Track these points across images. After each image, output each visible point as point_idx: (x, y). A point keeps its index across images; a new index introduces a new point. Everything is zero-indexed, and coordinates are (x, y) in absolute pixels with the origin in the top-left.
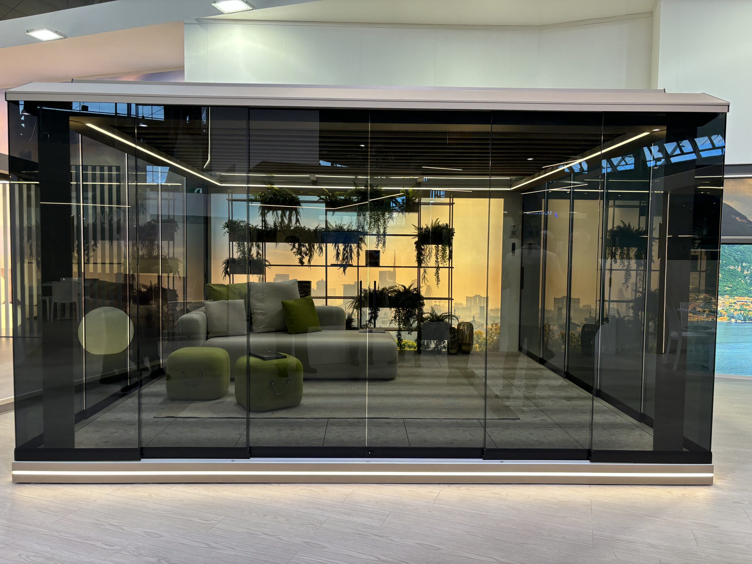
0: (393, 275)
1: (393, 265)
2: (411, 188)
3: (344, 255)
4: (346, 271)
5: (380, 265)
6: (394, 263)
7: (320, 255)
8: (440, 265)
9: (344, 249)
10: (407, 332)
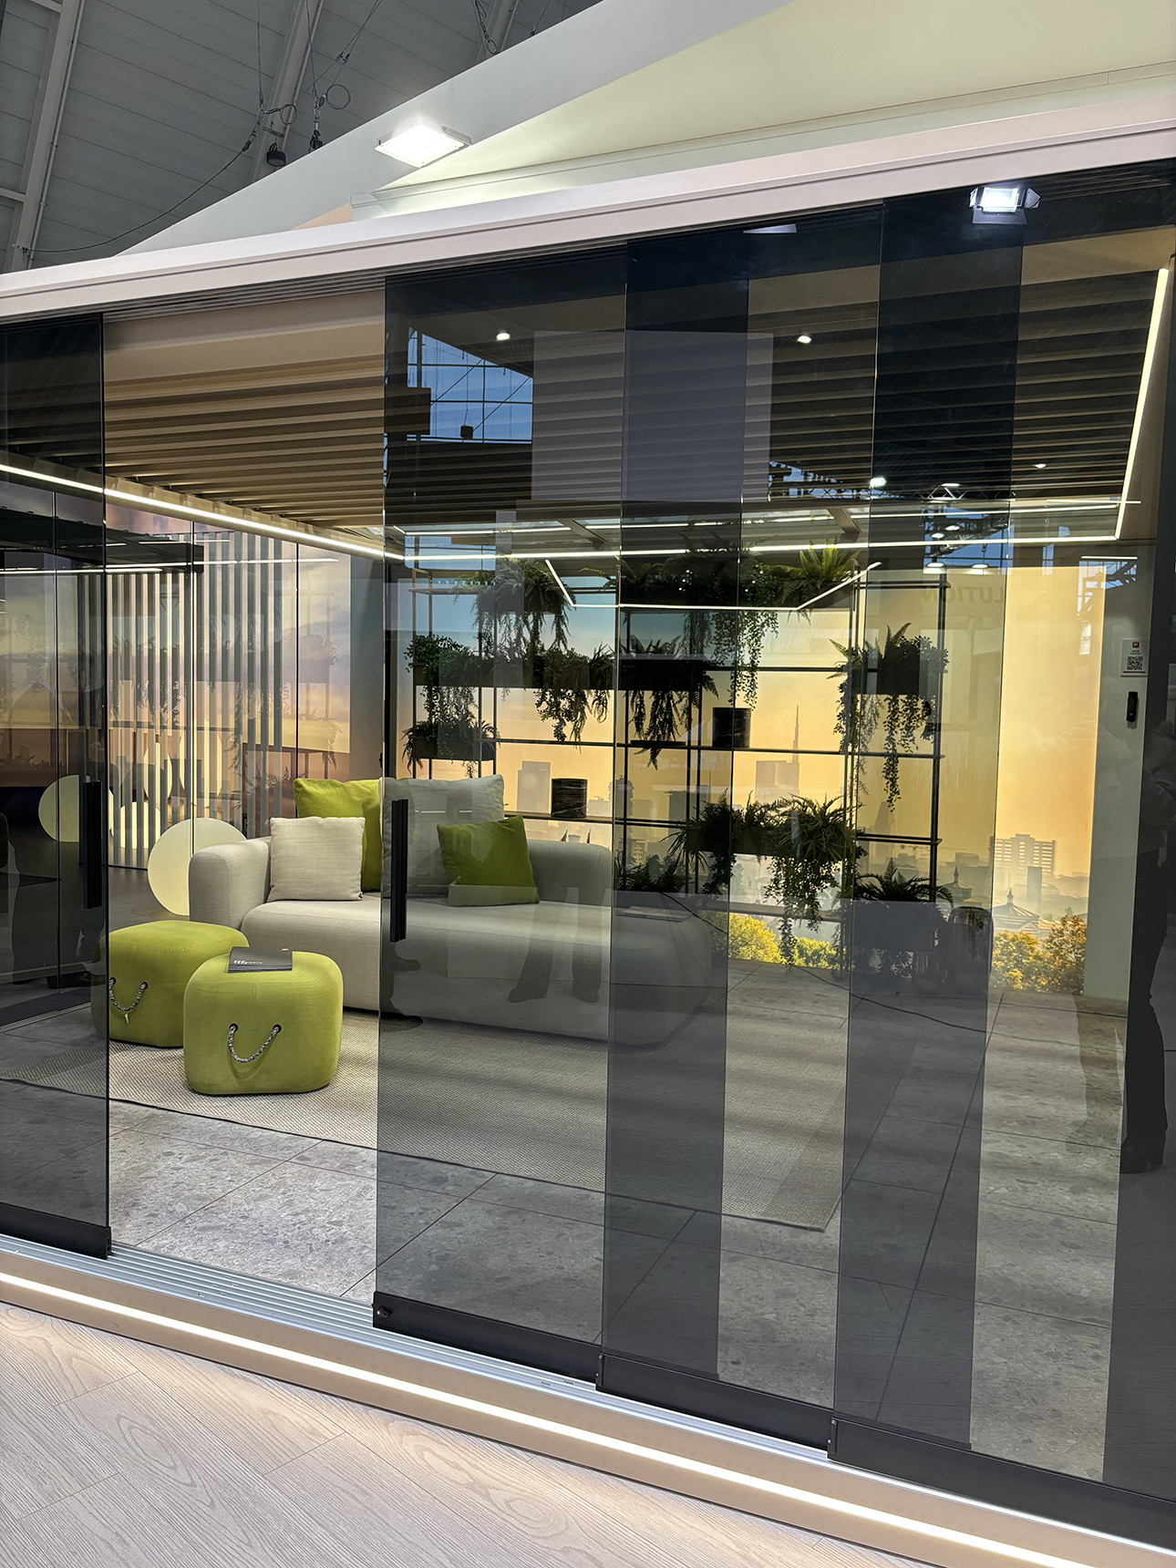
0: (792, 773)
1: (791, 748)
2: (832, 547)
3: (654, 717)
4: (658, 758)
5: (751, 746)
6: (796, 742)
7: (599, 718)
8: (900, 750)
9: (655, 704)
10: (807, 922)
